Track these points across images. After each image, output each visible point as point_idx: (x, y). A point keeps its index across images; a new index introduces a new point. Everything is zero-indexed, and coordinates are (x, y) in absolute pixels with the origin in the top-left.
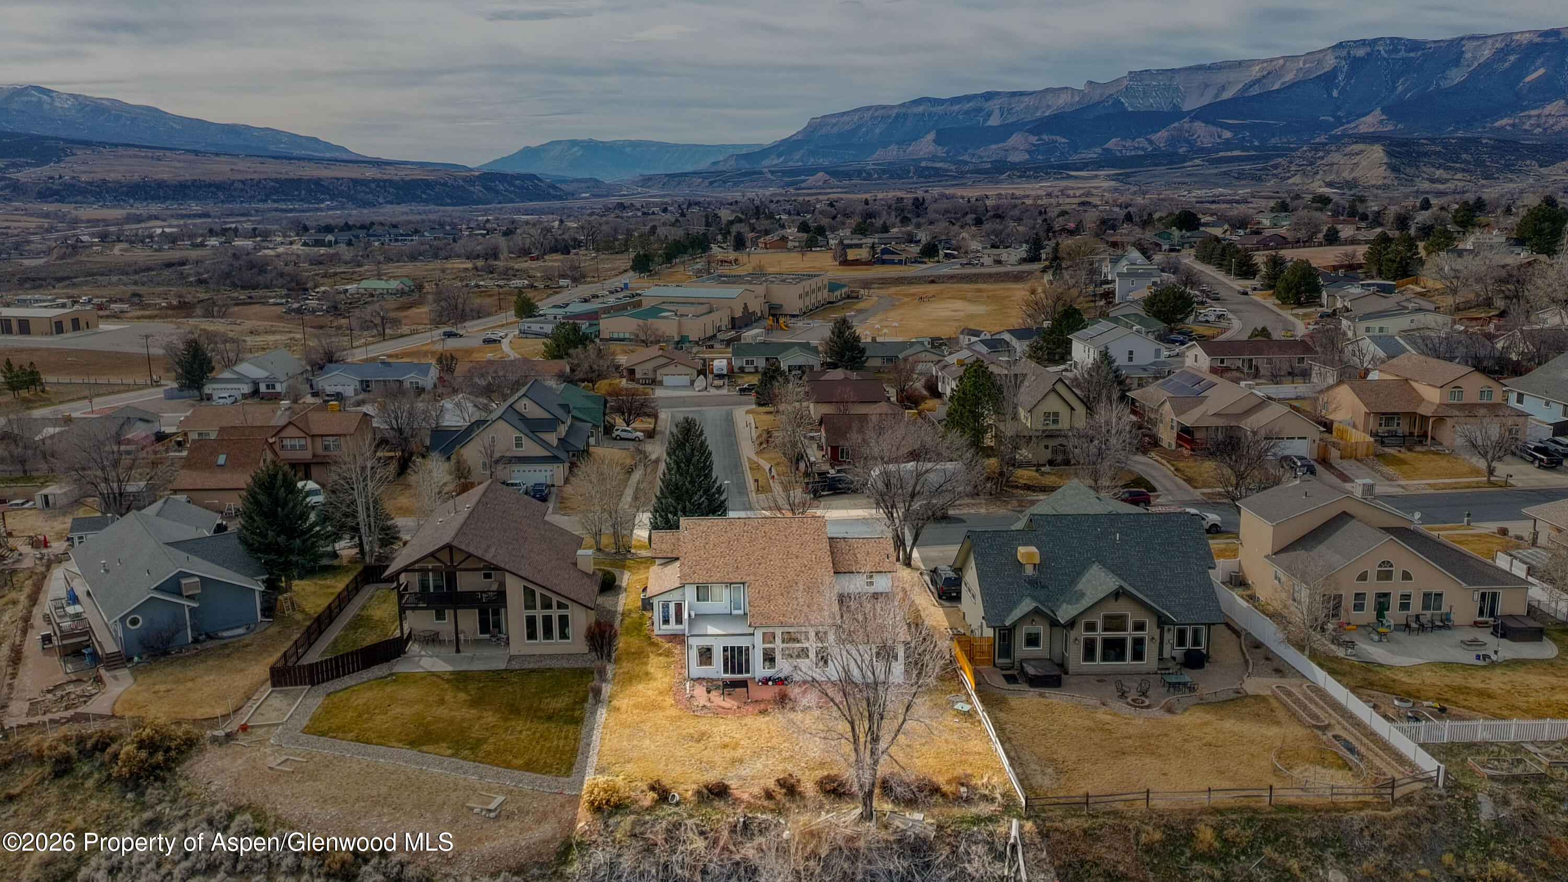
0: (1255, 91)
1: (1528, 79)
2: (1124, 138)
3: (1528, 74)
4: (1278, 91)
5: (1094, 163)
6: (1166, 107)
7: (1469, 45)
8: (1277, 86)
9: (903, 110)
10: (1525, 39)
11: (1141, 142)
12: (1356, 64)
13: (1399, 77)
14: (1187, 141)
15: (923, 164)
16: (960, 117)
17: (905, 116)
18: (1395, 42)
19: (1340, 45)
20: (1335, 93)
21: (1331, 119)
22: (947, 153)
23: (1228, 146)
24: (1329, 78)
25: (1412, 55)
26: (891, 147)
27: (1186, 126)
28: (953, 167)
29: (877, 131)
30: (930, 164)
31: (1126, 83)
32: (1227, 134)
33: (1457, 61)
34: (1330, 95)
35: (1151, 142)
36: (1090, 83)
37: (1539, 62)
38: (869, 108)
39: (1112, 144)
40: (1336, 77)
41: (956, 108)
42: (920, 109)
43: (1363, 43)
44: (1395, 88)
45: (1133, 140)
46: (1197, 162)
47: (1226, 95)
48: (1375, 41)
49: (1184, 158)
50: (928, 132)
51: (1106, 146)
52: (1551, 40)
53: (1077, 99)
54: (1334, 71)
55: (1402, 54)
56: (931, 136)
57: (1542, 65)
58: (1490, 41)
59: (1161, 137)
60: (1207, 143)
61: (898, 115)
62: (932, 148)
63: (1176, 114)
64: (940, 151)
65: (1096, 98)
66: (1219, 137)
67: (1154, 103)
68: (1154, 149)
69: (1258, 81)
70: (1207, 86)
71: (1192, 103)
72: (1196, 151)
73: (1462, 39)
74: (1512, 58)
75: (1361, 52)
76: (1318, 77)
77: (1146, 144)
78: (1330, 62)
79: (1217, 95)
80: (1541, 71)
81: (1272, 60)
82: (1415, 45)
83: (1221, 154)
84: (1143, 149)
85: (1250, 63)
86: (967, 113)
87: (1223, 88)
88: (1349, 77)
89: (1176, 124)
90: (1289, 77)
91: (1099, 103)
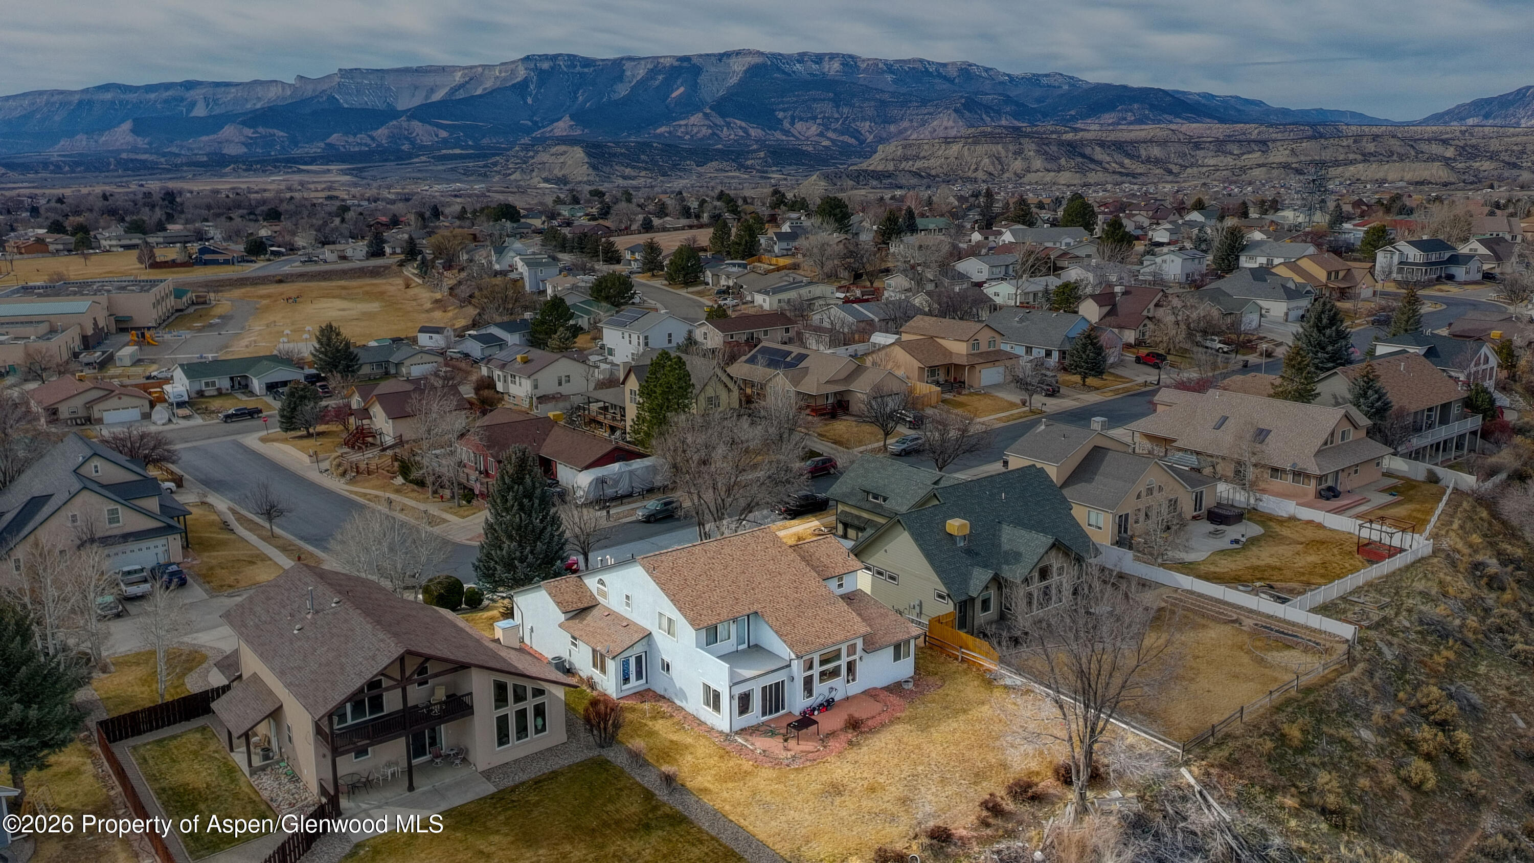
0: (461, 95)
1: (674, 95)
2: (346, 133)
3: (672, 92)
4: (480, 96)
5: (322, 157)
6: (381, 106)
7: (628, 65)
8: (479, 92)
9: (86, 97)
10: (668, 62)
11: (362, 137)
12: (544, 77)
13: (578, 89)
14: (407, 138)
15: (124, 156)
16: (159, 106)
17: (90, 103)
18: (572, 58)
19: (527, 58)
20: (529, 101)
21: (530, 123)
22: (150, 144)
23: (445, 143)
24: (522, 87)
25: (586, 70)
26: (78, 137)
27: (405, 124)
28: (163, 160)
29: (57, 118)
30: (133, 156)
31: (337, 79)
32: (444, 134)
33: (620, 78)
34: (526, 102)
35: (373, 139)
36: (300, 78)
37: (679, 82)
38: (41, 93)
39: (335, 138)
40: (528, 86)
41: (153, 96)
42: (109, 96)
43: (546, 57)
44: (577, 98)
45: (355, 135)
46: (423, 158)
47: (437, 96)
48: (554, 58)
49: (410, 156)
50: (123, 121)
51: (328, 141)
52: (685, 64)
53: (289, 93)
54: (525, 83)
55: (578, 69)
56: (127, 125)
57: (682, 85)
58: (643, 62)
59: (382, 133)
60: (427, 141)
61: (80, 103)
62: (130, 138)
63: (392, 114)
64: (141, 142)
65: (309, 93)
66: (437, 136)
67: (370, 100)
68: (378, 146)
69: (461, 86)
70: (416, 88)
71: (405, 103)
72: (419, 149)
73: (622, 59)
74: (660, 77)
75: (546, 66)
76: (514, 85)
77: (369, 141)
78: (522, 73)
79: (427, 97)
80: (682, 89)
81: (472, 67)
82: (588, 62)
83: (444, 152)
84: (366, 145)
85: (454, 69)
86: (166, 101)
87: (432, 91)
88: (539, 86)
89: (395, 122)
90: (489, 84)
91: (312, 98)
